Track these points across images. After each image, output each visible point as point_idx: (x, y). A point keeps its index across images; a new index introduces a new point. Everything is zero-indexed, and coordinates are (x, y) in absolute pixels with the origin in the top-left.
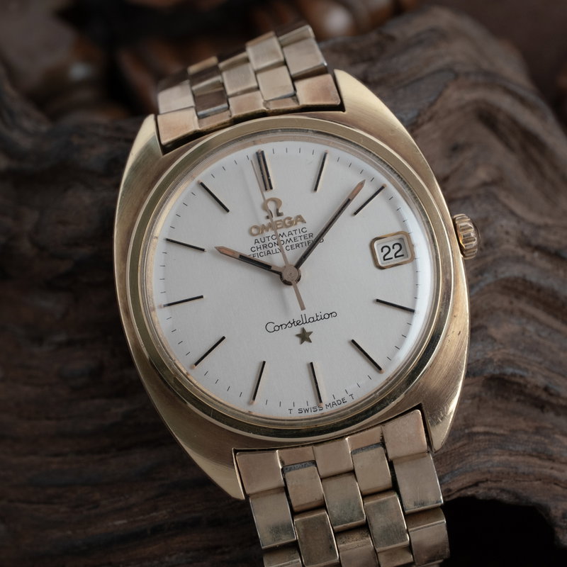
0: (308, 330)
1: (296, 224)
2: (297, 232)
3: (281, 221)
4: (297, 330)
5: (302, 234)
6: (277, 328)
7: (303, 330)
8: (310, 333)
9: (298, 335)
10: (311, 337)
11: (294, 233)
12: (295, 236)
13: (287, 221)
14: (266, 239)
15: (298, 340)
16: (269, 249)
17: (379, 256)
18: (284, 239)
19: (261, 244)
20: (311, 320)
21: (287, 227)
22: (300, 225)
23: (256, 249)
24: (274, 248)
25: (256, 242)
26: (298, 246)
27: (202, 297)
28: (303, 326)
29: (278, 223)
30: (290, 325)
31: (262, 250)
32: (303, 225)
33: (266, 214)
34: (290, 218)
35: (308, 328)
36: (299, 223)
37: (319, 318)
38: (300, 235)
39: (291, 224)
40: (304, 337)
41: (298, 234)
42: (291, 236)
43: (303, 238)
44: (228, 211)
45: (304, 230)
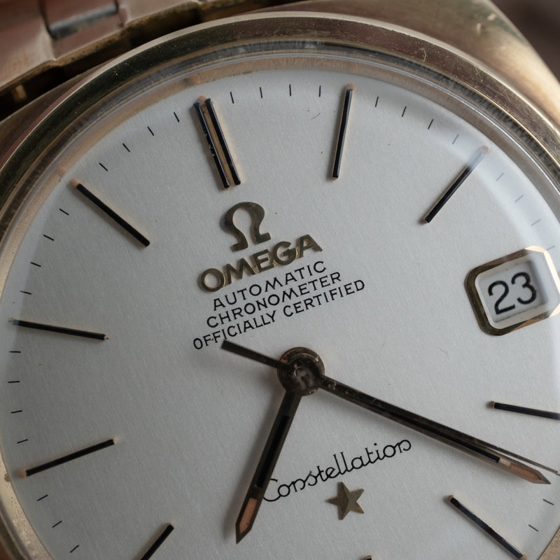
0: (351, 487)
1: (301, 255)
2: (306, 272)
3: (266, 251)
4: (328, 489)
5: (316, 276)
6: (284, 491)
7: (341, 487)
8: (359, 492)
9: (331, 501)
10: (359, 502)
11: (297, 275)
12: (300, 282)
13: (280, 251)
14: (239, 296)
15: (333, 509)
16: (247, 317)
17: (487, 304)
18: (279, 291)
19: (229, 308)
20: (357, 463)
21: (282, 263)
22: (309, 257)
23: (218, 320)
24: (257, 314)
25: (217, 304)
26: (309, 303)
27: (110, 443)
28: (340, 478)
29: (260, 258)
30: (311, 480)
31: (234, 323)
32: (316, 256)
33: (233, 240)
34: (286, 244)
35: (352, 481)
36: (307, 253)
37: (373, 457)
38: (312, 279)
39: (291, 255)
40: (345, 502)
41: (308, 278)
42: (292, 284)
43: (318, 284)
44: (145, 243)
45: (319, 267)
